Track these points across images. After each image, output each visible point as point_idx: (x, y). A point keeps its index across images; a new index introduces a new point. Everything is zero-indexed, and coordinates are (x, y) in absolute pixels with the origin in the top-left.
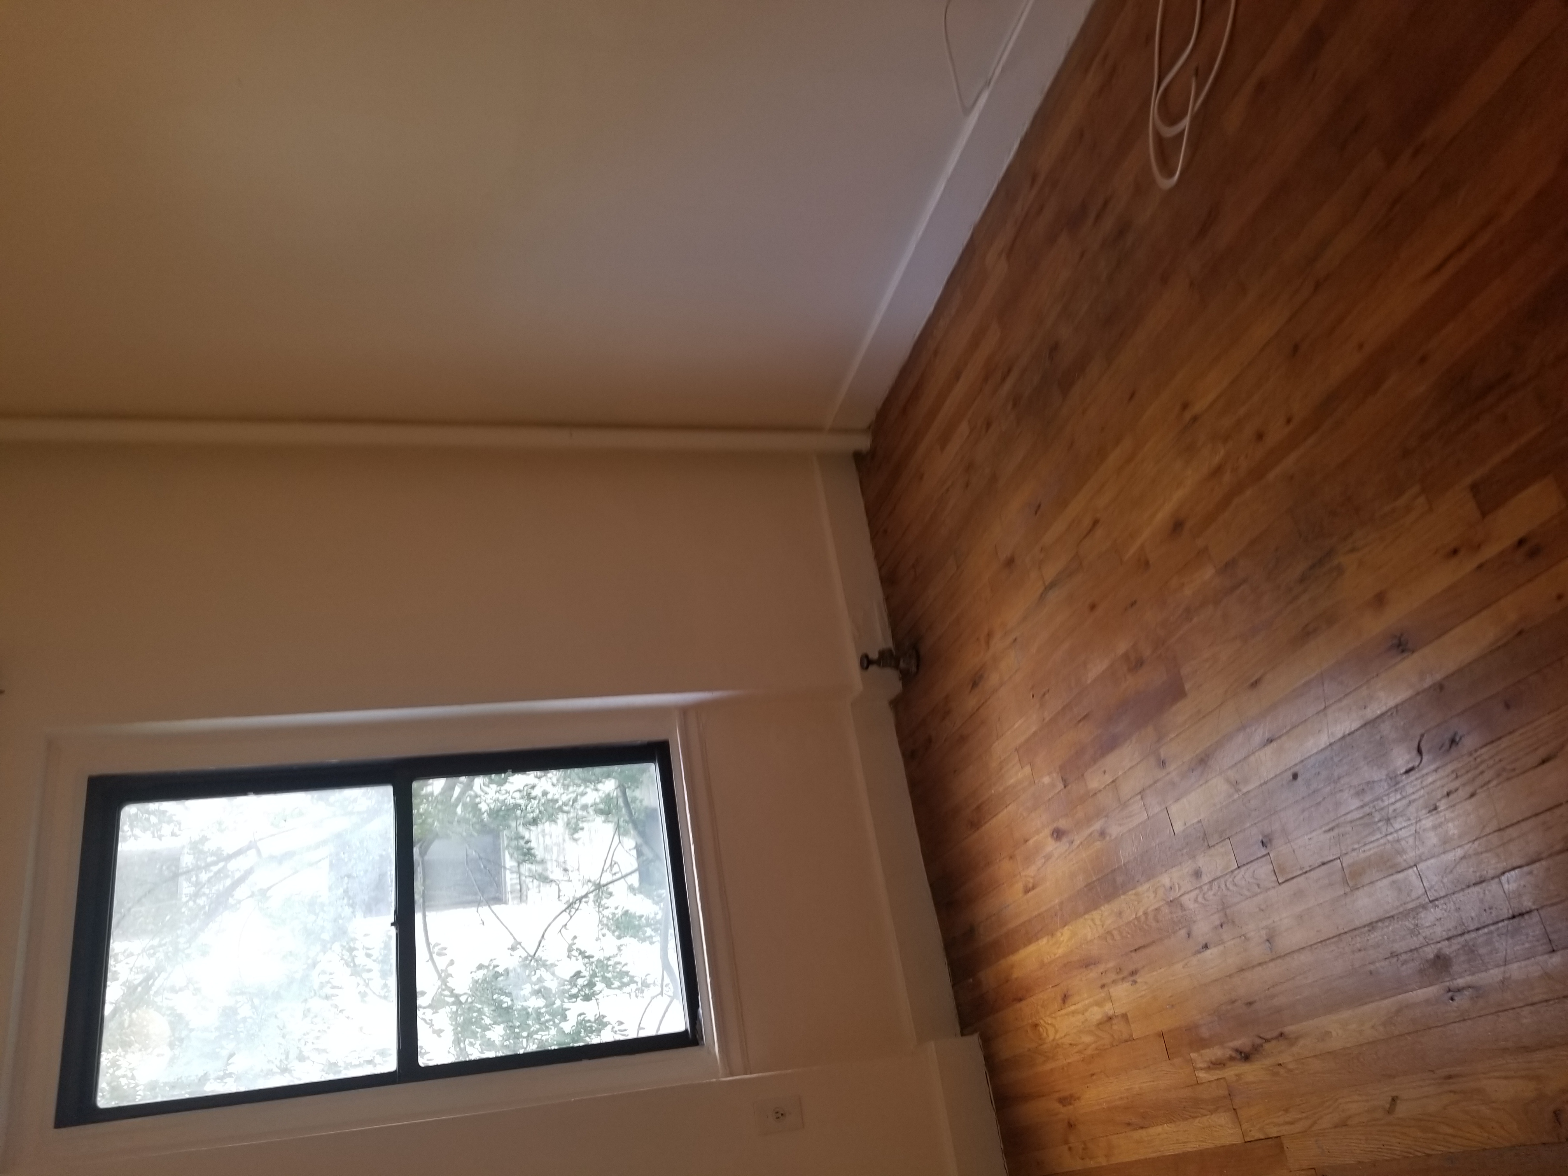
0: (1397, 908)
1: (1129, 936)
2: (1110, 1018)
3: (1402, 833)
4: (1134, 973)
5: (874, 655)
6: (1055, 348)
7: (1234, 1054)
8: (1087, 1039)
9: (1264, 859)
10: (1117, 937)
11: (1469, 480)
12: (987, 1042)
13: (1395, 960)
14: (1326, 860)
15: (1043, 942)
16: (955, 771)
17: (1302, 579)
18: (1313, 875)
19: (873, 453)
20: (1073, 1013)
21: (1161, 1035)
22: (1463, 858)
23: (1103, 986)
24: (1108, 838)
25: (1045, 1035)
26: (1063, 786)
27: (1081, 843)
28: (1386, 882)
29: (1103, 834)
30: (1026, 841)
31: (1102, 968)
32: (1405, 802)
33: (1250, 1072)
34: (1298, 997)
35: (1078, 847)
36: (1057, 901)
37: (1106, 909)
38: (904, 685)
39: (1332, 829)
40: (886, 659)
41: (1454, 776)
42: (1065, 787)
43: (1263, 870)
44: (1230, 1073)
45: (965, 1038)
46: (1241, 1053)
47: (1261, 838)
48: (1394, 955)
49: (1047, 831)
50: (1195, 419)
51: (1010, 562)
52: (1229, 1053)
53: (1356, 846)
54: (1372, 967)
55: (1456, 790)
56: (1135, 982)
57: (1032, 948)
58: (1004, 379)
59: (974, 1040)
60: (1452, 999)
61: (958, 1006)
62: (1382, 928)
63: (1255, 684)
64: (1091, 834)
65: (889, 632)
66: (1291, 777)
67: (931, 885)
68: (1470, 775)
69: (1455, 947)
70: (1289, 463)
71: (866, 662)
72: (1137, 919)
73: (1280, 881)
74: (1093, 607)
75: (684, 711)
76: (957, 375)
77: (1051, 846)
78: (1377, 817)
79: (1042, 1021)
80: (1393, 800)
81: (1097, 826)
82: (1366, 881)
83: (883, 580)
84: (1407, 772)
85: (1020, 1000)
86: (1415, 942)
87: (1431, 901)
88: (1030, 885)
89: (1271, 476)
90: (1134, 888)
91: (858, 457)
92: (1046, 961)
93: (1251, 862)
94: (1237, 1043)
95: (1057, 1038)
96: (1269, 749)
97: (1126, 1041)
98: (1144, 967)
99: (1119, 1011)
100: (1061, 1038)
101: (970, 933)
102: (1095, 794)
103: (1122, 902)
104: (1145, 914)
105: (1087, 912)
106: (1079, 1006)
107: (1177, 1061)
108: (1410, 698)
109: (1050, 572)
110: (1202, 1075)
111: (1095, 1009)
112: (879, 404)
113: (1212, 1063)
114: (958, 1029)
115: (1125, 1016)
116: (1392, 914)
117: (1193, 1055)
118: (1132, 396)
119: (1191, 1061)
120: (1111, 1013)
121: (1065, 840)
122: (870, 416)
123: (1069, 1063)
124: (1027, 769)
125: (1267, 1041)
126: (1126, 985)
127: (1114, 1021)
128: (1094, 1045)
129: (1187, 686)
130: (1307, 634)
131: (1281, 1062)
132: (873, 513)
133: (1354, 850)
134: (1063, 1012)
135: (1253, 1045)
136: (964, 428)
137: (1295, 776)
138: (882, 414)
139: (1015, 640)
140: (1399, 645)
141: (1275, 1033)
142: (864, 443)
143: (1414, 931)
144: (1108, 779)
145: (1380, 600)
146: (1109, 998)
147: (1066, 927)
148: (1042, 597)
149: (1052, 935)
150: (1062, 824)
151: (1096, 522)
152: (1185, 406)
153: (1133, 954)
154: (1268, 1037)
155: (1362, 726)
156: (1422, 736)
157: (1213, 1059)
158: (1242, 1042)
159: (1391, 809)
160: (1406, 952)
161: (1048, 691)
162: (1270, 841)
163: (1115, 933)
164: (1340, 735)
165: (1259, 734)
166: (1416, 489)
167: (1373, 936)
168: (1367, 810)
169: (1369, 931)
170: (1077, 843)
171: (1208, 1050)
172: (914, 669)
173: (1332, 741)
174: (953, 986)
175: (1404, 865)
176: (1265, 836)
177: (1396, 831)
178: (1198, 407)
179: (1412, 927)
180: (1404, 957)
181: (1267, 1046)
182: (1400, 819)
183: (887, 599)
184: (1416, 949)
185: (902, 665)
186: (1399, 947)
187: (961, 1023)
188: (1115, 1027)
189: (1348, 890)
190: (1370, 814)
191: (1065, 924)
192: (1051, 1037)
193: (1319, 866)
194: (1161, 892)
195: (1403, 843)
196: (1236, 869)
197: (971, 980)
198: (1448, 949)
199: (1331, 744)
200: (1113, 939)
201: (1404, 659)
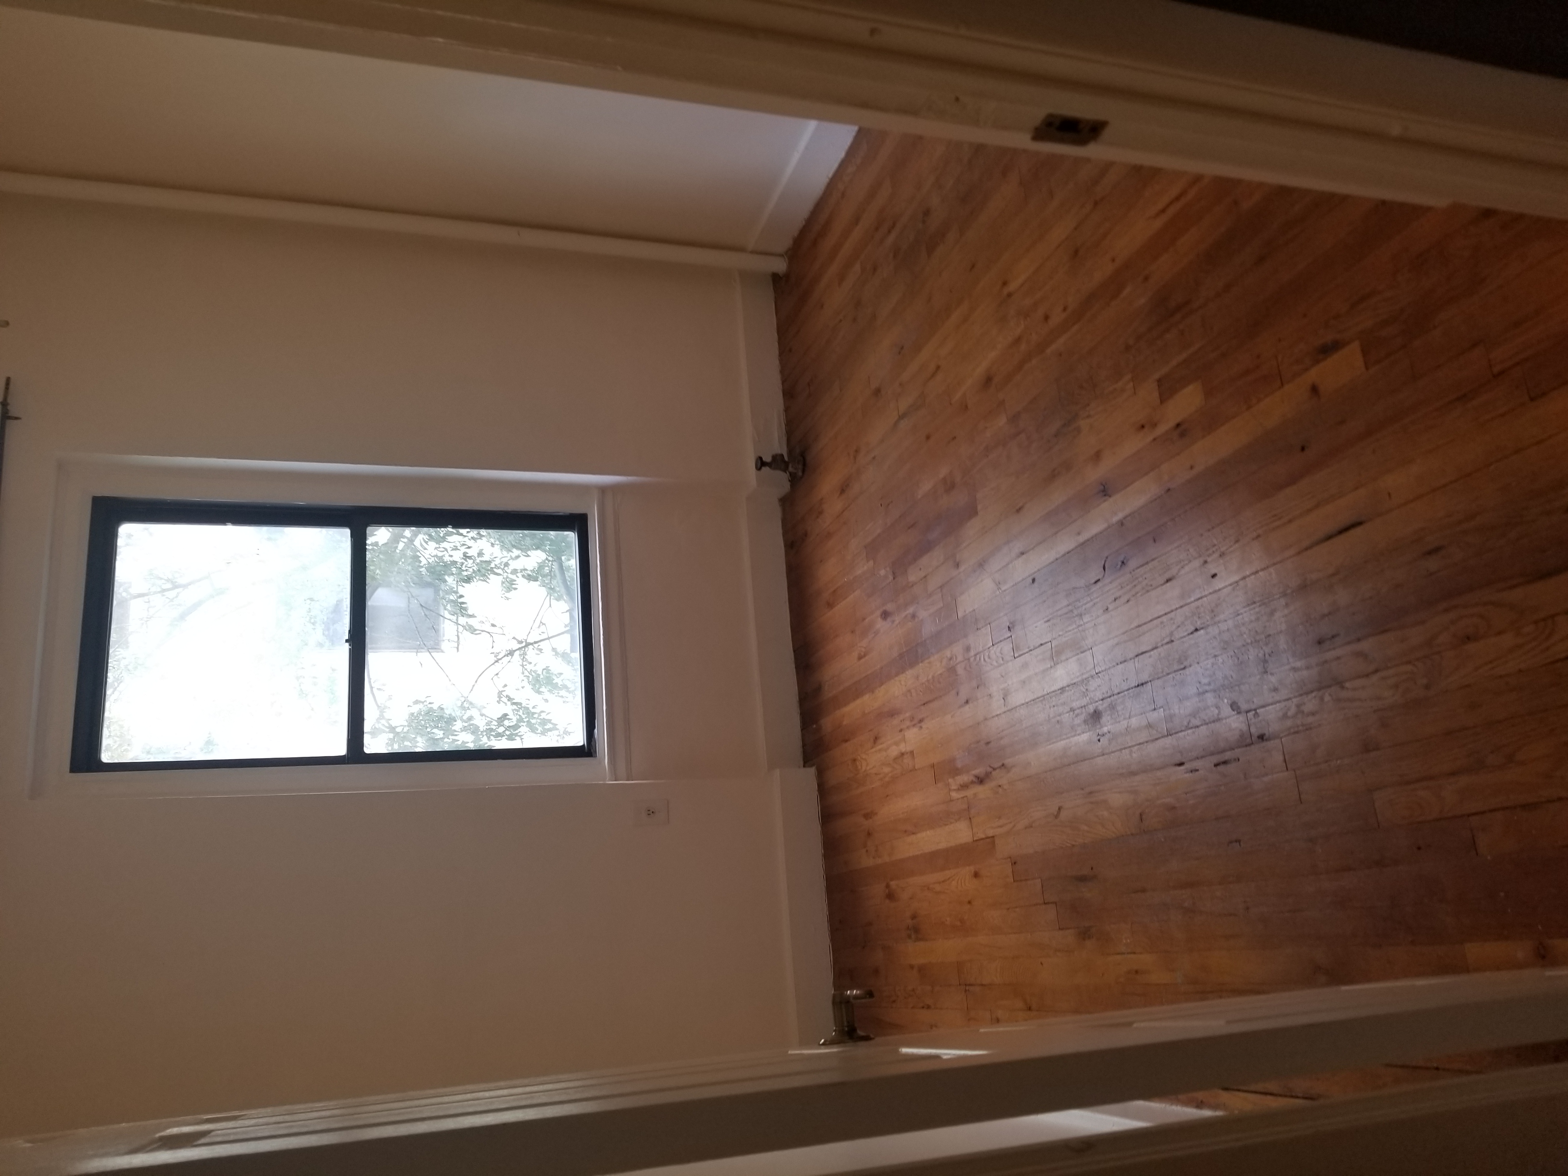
0: (1078, 677)
1: (921, 693)
2: (903, 754)
3: (1087, 625)
4: (921, 721)
5: (767, 459)
6: (927, 213)
7: (974, 779)
8: (886, 770)
9: (1009, 639)
10: (914, 694)
11: (1157, 376)
12: (821, 774)
13: (1072, 713)
14: (1042, 642)
15: (866, 697)
16: (821, 561)
17: (1056, 435)
18: (1034, 652)
19: (787, 276)
20: (880, 750)
21: (933, 766)
22: (1117, 644)
23: (901, 731)
24: (916, 620)
25: (860, 767)
26: (892, 578)
27: (899, 623)
28: (1075, 658)
29: (914, 616)
30: (864, 619)
31: (901, 717)
32: (1091, 603)
33: (982, 791)
34: (1016, 739)
35: (897, 626)
36: (879, 666)
37: (910, 673)
38: (791, 486)
39: (1048, 621)
40: (777, 462)
41: (1120, 587)
42: (894, 578)
43: (1007, 647)
44: (969, 793)
45: (805, 769)
46: (978, 778)
47: (1008, 624)
48: (1072, 710)
49: (878, 613)
50: (1010, 295)
51: (877, 392)
52: (972, 778)
53: (1060, 633)
54: (1058, 718)
55: (1120, 597)
56: (921, 727)
57: (859, 702)
58: (889, 232)
59: (812, 771)
60: (1099, 740)
61: (804, 746)
62: (1068, 691)
63: (1019, 510)
64: (906, 616)
65: (785, 439)
66: (1031, 581)
67: (794, 651)
68: (1128, 587)
69: (1104, 706)
70: (1060, 343)
71: (761, 464)
72: (928, 681)
73: (1015, 656)
74: (928, 437)
75: (603, 490)
76: (857, 220)
77: (880, 624)
78: (1076, 612)
79: (859, 758)
80: (1085, 601)
81: (911, 610)
82: (1063, 658)
83: (784, 394)
84: (1096, 582)
85: (846, 741)
86: (1084, 701)
87: (1097, 674)
88: (863, 654)
89: (1049, 351)
90: (929, 657)
91: (776, 278)
92: (866, 712)
93: (1001, 641)
94: (976, 772)
95: (868, 768)
96: (1021, 560)
97: (911, 771)
98: (927, 717)
99: (909, 749)
100: (870, 769)
101: (818, 689)
102: (913, 586)
103: (920, 668)
104: (933, 677)
105: (897, 675)
106: (884, 746)
107: (940, 785)
108: (1106, 529)
109: (904, 404)
110: (954, 795)
111: (894, 747)
112: (796, 234)
113: (960, 785)
114: (802, 763)
115: (912, 752)
116: (1074, 681)
117: (950, 780)
118: (973, 266)
119: (948, 785)
120: (903, 750)
121: (889, 619)
122: (787, 243)
123: (873, 788)
124: (871, 563)
125: (994, 769)
126: (915, 730)
127: (905, 756)
128: (890, 775)
129: (979, 507)
130: (1053, 476)
131: (1000, 784)
132: (783, 331)
133: (1059, 636)
134: (874, 750)
135: (986, 772)
136: (857, 267)
137: (1034, 580)
138: (798, 241)
139: (874, 458)
140: (1104, 491)
141: (1000, 764)
142: (780, 266)
143: (1085, 694)
144: (922, 574)
145: (1097, 456)
146: (904, 740)
147: (883, 687)
148: (896, 424)
149: (873, 692)
150: (889, 607)
151: (938, 367)
152: (1005, 284)
153: (922, 707)
154: (996, 766)
155: (1076, 547)
156: (1107, 558)
157: (962, 783)
158: (980, 771)
159: (1084, 607)
160: (1078, 708)
161: (892, 502)
162: (1013, 626)
163: (913, 691)
164: (1062, 553)
165: (1018, 546)
166: (1129, 377)
167: (1062, 697)
168: (1070, 608)
169: (1061, 693)
170: (897, 622)
171: (959, 777)
172: (800, 474)
173: (1058, 556)
174: (802, 730)
175: (1086, 648)
176: (1011, 623)
177: (1084, 624)
178: (1012, 286)
179: (1084, 690)
180: (1077, 712)
181: (994, 773)
182: (1087, 616)
183: (787, 409)
184: (1085, 706)
185: (791, 469)
186: (1075, 705)
187: (804, 759)
188: (905, 761)
189: (1053, 664)
190: (1072, 611)
191: (882, 684)
192: (864, 768)
193: (1039, 646)
194: (945, 661)
195: (1087, 632)
196: (991, 646)
197: (815, 726)
198: (1101, 706)
199: (1057, 559)
200: (911, 696)
201: (1105, 501)
